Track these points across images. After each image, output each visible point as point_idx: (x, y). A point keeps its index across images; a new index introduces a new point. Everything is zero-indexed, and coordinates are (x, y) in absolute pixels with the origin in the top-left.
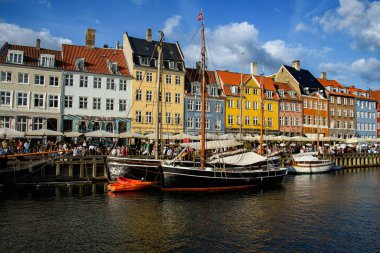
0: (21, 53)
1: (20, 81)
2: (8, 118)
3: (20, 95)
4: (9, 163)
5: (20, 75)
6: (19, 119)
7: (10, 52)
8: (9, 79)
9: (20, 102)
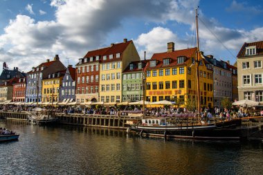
0: (255, 47)
1: (256, 66)
2: (249, 93)
3: (256, 76)
4: (243, 123)
5: (255, 63)
6: (257, 93)
7: (247, 48)
8: (248, 66)
9: (256, 81)
